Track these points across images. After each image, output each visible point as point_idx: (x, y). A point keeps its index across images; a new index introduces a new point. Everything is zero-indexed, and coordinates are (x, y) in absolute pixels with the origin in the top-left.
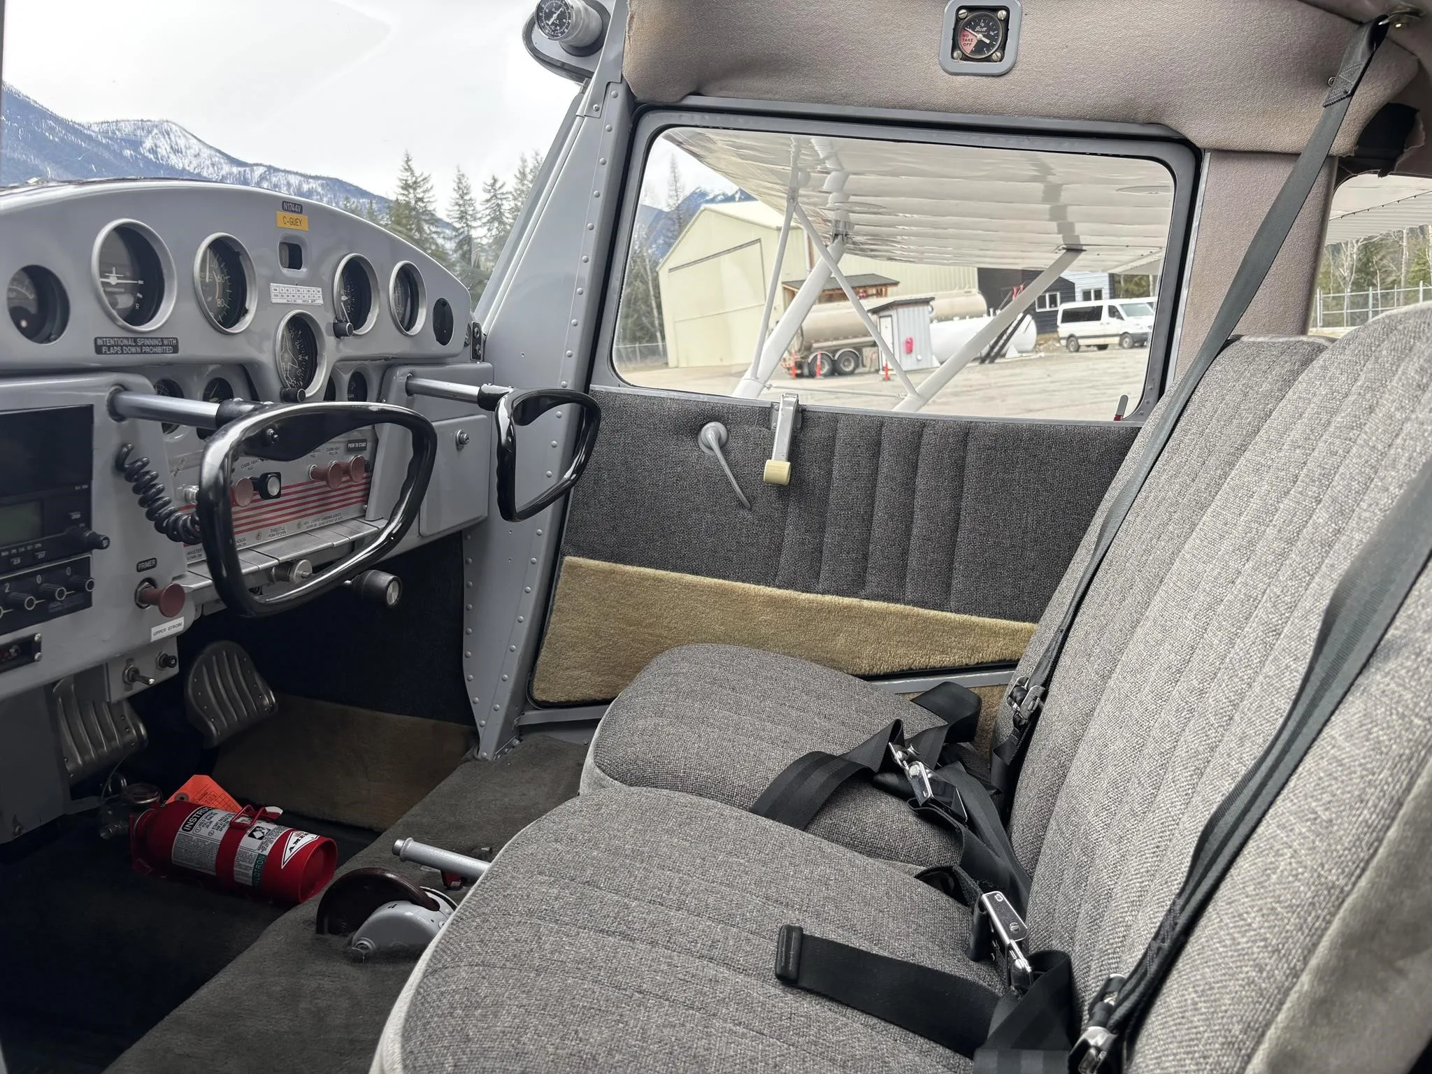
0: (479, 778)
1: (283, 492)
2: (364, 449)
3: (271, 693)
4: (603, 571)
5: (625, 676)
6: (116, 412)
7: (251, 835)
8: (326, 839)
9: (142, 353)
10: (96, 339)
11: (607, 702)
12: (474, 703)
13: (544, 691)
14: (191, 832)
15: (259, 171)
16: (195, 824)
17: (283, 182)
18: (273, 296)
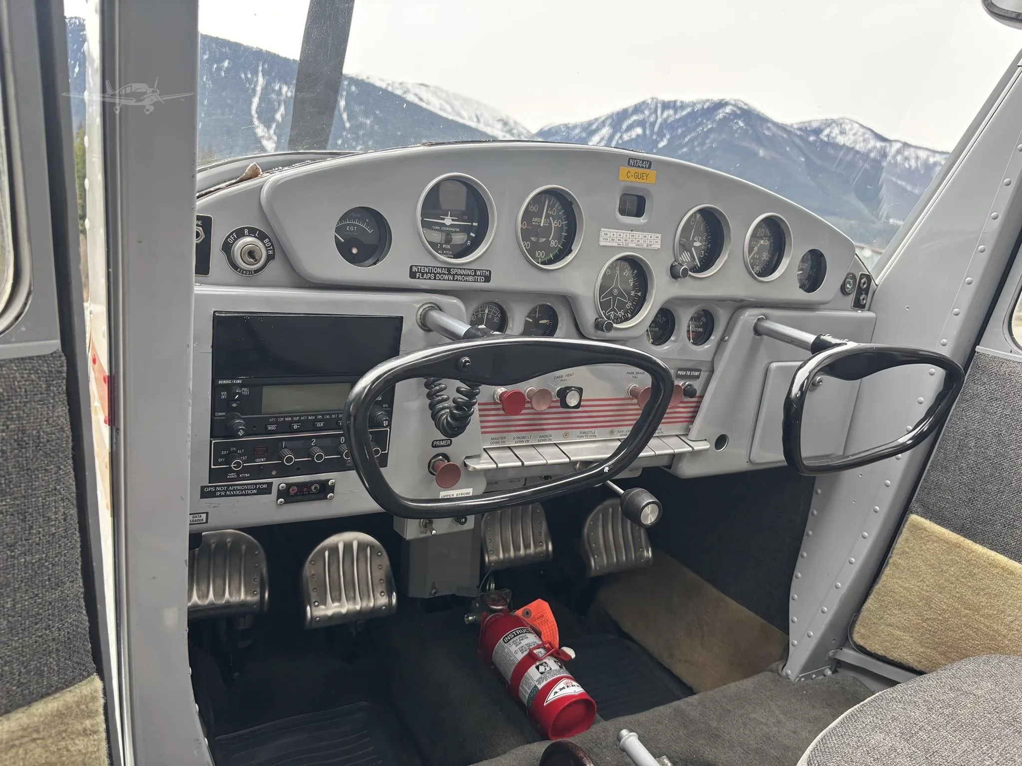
0: (768, 693)
1: (582, 403)
2: (698, 377)
3: (650, 549)
4: (947, 542)
5: (949, 658)
6: (425, 325)
7: (537, 668)
8: (589, 698)
9: (453, 280)
10: (411, 267)
11: (920, 673)
12: (793, 621)
13: (863, 636)
14: (506, 645)
15: (897, 146)
16: (511, 639)
17: (913, 155)
18: (601, 239)
